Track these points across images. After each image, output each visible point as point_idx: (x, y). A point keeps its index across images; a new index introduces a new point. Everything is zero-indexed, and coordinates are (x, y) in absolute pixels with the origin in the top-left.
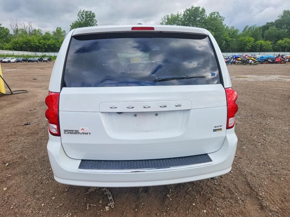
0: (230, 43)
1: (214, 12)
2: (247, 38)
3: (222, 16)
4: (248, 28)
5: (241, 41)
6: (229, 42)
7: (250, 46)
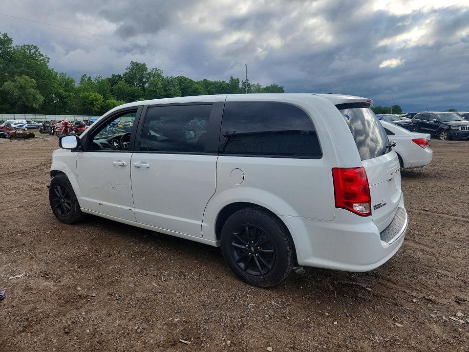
0: (68, 100)
1: (29, 46)
2: (93, 95)
3: (44, 55)
4: (87, 79)
5: (84, 98)
6: (65, 98)
7: (99, 106)
